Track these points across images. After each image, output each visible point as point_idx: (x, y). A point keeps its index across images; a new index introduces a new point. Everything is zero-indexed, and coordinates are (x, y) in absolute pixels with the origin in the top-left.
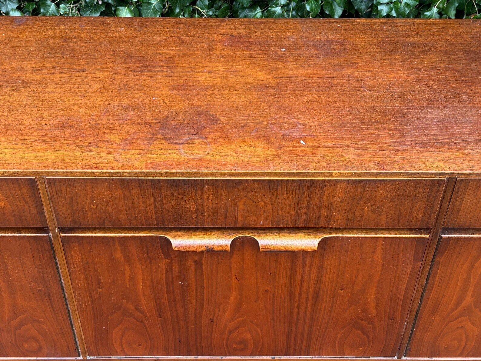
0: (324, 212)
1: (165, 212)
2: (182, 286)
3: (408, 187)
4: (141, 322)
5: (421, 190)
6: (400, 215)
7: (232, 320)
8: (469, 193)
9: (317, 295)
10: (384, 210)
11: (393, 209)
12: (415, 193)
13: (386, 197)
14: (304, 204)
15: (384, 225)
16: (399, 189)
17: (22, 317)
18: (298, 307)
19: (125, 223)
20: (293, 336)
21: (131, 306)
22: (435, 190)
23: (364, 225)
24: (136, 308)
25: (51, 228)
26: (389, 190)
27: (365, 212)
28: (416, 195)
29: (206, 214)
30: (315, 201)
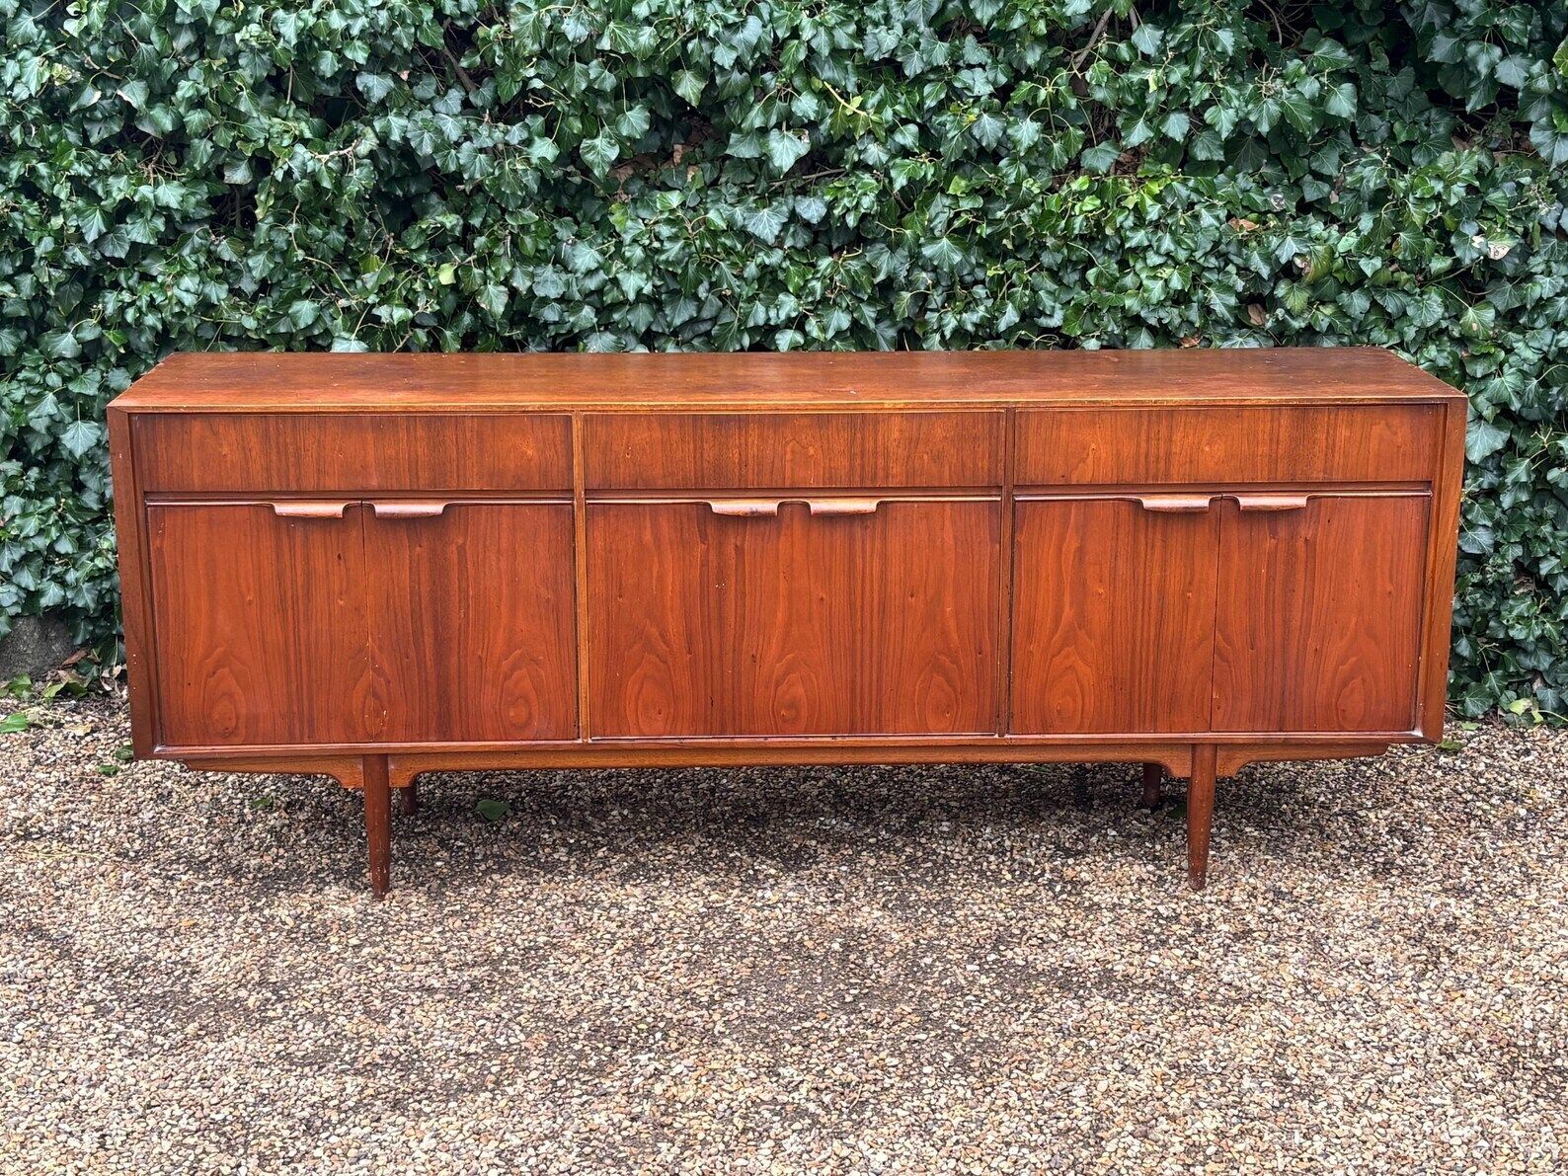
0: (881, 462)
1: (706, 465)
2: (719, 590)
3: (966, 423)
4: (665, 662)
6: (964, 466)
7: (779, 660)
9: (883, 605)
13: (945, 438)
14: (858, 451)
15: (948, 482)
16: (957, 425)
17: (518, 652)
18: (862, 631)
19: (660, 484)
20: (858, 691)
21: (654, 631)
23: (926, 481)
24: (662, 636)
25: (577, 491)
26: (947, 427)
27: (925, 462)
28: (976, 434)
29: (750, 467)
30: (869, 445)
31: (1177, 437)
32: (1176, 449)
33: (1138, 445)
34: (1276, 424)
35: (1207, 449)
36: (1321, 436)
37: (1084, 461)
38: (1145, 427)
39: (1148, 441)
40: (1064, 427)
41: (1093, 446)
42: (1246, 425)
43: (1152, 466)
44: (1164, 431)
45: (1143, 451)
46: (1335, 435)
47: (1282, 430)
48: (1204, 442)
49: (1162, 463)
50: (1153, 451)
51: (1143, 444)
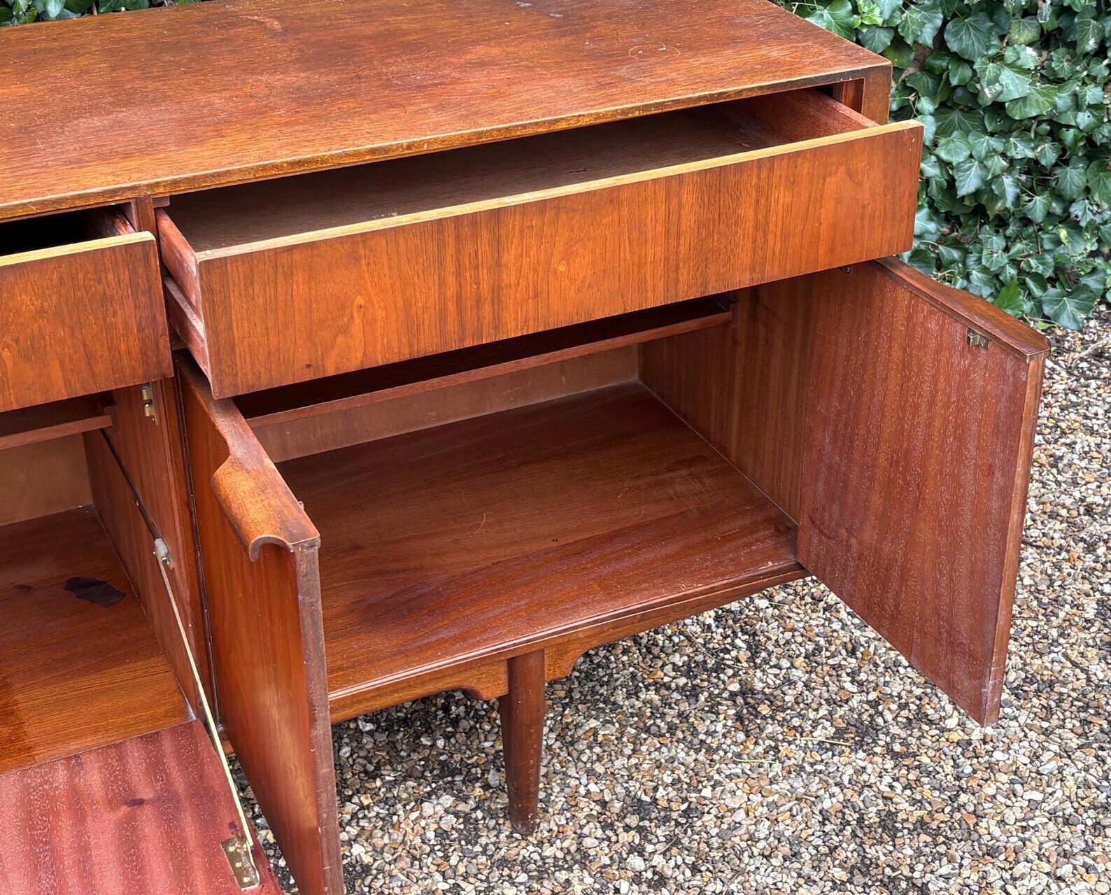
3: (81, 276)
5: (110, 276)
6: (89, 356)
8: (237, 293)
10: (48, 349)
11: (69, 342)
12: (100, 287)
13: (42, 311)
15: (64, 391)
16: (61, 282)
22: (140, 270)
23: (17, 399)
26: (40, 291)
27: (9, 363)
28: (105, 293)
31: (509, 257)
32: (508, 277)
33: (442, 283)
34: (674, 202)
35: (562, 268)
36: (747, 212)
37: (344, 330)
38: (451, 250)
39: (458, 274)
40: (299, 276)
41: (360, 300)
42: (625, 211)
43: (469, 315)
44: (485, 249)
45: (451, 292)
46: (768, 206)
47: (684, 212)
48: (555, 259)
49: (487, 307)
50: (470, 289)
51: (451, 280)
